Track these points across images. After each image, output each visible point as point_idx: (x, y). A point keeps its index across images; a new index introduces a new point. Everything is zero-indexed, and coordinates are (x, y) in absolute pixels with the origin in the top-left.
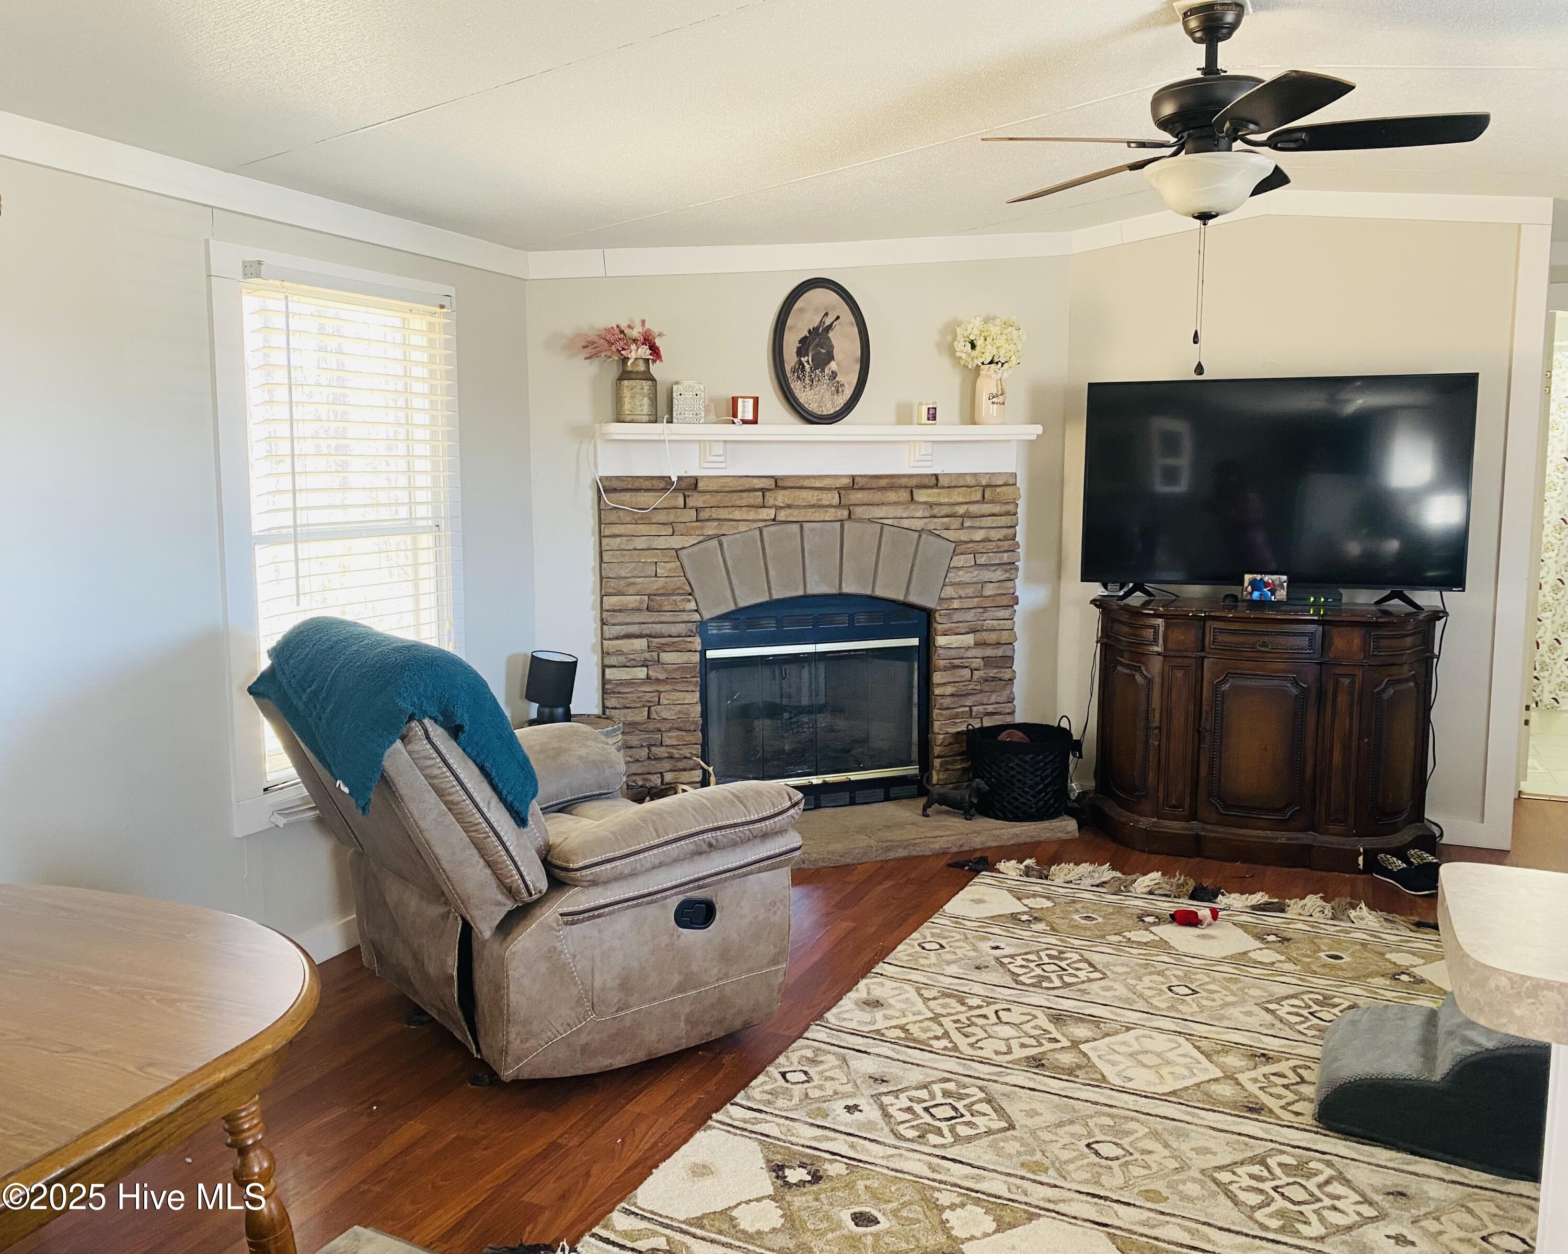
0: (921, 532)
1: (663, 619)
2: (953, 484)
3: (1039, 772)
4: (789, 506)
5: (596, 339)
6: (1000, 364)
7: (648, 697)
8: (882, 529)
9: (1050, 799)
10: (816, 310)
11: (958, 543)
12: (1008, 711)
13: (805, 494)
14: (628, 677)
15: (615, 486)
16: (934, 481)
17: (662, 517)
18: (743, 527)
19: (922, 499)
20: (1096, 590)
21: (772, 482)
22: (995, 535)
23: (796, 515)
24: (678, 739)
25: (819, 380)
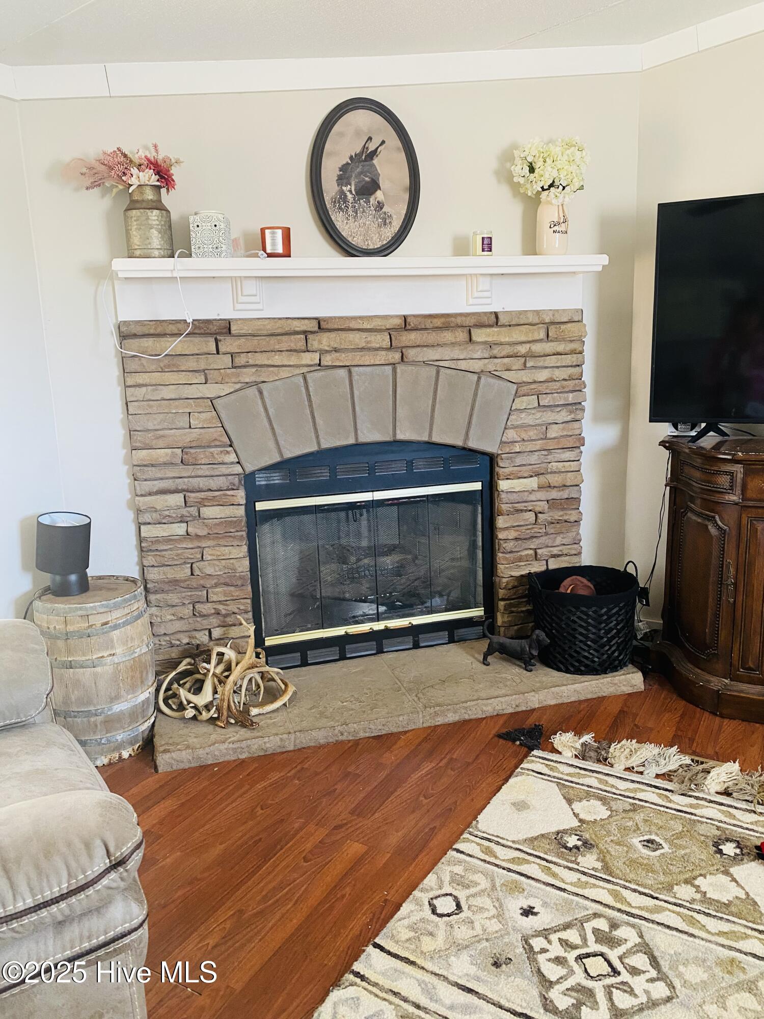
0: (479, 374)
1: (200, 473)
2: (514, 323)
3: (603, 625)
4: (336, 350)
5: (97, 165)
6: (561, 187)
7: (188, 553)
8: (438, 373)
9: (614, 652)
10: (358, 133)
11: (519, 384)
12: (574, 552)
13: (351, 336)
14: (165, 534)
15: (134, 331)
16: (495, 319)
17: (192, 364)
18: (284, 373)
19: (479, 340)
20: (666, 430)
21: (315, 323)
22: (560, 374)
23: (345, 359)
24: (225, 594)
25: (364, 211)
